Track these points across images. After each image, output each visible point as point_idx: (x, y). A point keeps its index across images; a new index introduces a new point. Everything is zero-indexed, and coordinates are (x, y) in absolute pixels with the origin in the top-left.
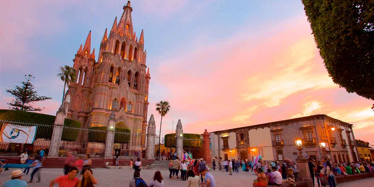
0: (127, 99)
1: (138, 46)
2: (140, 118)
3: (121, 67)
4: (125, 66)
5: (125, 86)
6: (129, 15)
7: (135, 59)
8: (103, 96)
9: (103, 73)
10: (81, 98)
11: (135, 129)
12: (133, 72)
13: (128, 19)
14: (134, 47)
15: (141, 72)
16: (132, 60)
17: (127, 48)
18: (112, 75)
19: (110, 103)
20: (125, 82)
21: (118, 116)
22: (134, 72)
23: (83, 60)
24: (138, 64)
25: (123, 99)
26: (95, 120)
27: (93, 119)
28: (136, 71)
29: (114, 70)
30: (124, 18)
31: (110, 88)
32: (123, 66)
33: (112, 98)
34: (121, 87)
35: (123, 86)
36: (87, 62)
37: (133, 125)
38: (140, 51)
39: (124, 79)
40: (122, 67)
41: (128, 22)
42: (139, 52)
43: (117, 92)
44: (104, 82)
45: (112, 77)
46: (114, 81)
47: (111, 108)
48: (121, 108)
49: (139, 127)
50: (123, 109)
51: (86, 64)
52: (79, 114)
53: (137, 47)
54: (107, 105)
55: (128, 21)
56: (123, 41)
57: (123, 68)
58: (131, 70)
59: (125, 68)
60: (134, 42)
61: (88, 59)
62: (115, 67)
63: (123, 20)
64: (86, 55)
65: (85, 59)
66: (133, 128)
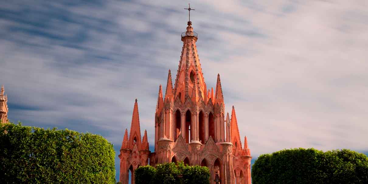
1: (214, 109)
3: (189, 157)
4: (195, 154)
7: (211, 136)
12: (211, 161)
13: (192, 61)
14: (207, 114)
15: (224, 160)
17: (196, 120)
22: (213, 161)
23: (132, 155)
24: (216, 143)
28: (215, 159)
30: (184, 62)
32: (191, 155)
36: (138, 157)
41: (191, 68)
42: (217, 121)
51: (138, 160)
53: (213, 112)
55: (191, 65)
56: (187, 109)
57: (193, 159)
58: (206, 158)
60: (205, 105)
61: (140, 152)
63: (183, 66)
64: (135, 146)
65: (135, 152)
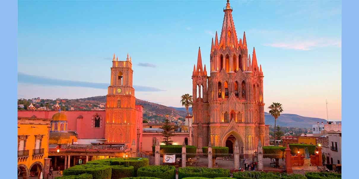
0: (236, 110)
1: (242, 52)
2: (249, 125)
4: (231, 79)
5: (233, 99)
6: (230, 19)
7: (240, 68)
8: (215, 112)
9: (213, 92)
10: (203, 111)
11: (247, 136)
12: (240, 82)
13: (229, 24)
14: (237, 56)
15: (247, 81)
16: (237, 69)
17: (231, 60)
18: (221, 91)
19: (222, 116)
20: (232, 95)
21: (230, 127)
23: (198, 78)
24: (243, 72)
25: (232, 111)
26: (212, 132)
27: (211, 132)
28: (242, 81)
29: (222, 85)
30: (225, 26)
31: (220, 104)
32: (229, 79)
33: (223, 112)
34: (229, 101)
35: (231, 99)
36: (201, 79)
37: (245, 132)
38: (244, 58)
39: (231, 92)
40: (229, 81)
41: (229, 29)
42: (243, 60)
43: (226, 106)
44: (214, 101)
45: (221, 93)
46: (223, 96)
47: (223, 121)
48: (231, 119)
49: (250, 134)
50: (234, 120)
51: (201, 81)
52: (203, 125)
53: (241, 54)
54: (220, 118)
55: (229, 27)
56: (226, 54)
58: (237, 81)
59: (231, 81)
60: (237, 50)
61: (202, 77)
62: (222, 83)
63: (224, 28)
64: (200, 73)
65: (200, 77)
66: (245, 135)
